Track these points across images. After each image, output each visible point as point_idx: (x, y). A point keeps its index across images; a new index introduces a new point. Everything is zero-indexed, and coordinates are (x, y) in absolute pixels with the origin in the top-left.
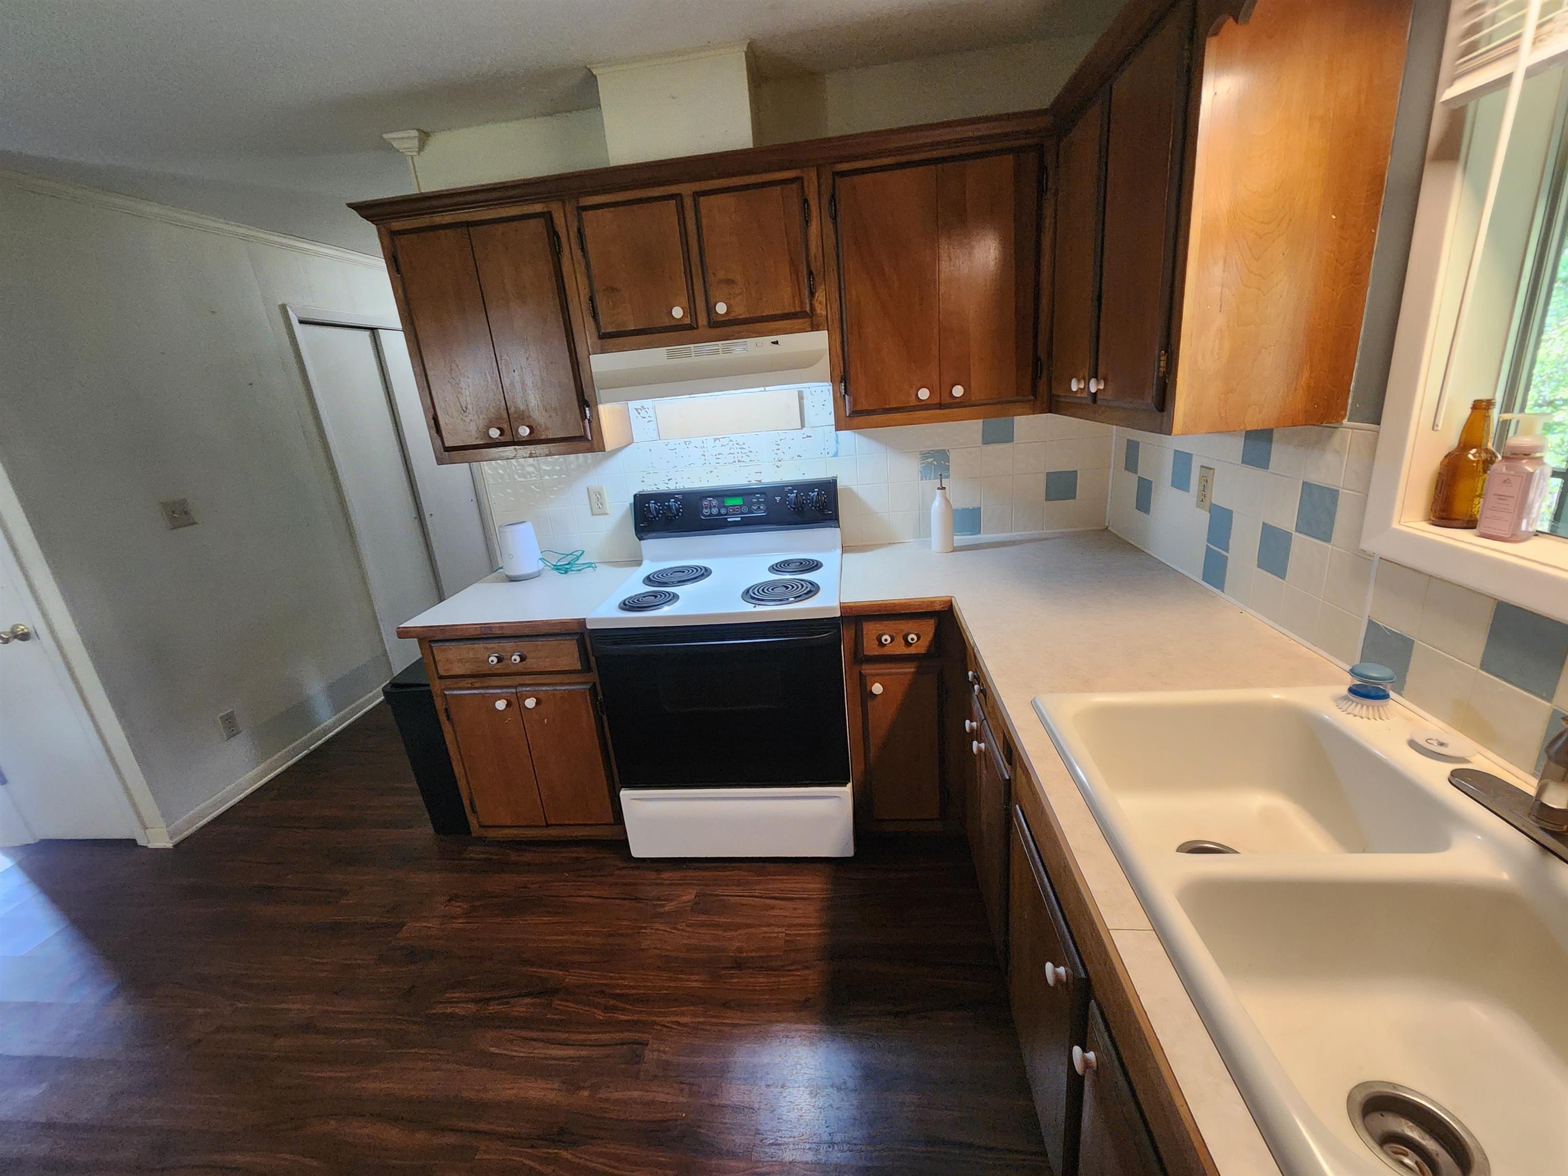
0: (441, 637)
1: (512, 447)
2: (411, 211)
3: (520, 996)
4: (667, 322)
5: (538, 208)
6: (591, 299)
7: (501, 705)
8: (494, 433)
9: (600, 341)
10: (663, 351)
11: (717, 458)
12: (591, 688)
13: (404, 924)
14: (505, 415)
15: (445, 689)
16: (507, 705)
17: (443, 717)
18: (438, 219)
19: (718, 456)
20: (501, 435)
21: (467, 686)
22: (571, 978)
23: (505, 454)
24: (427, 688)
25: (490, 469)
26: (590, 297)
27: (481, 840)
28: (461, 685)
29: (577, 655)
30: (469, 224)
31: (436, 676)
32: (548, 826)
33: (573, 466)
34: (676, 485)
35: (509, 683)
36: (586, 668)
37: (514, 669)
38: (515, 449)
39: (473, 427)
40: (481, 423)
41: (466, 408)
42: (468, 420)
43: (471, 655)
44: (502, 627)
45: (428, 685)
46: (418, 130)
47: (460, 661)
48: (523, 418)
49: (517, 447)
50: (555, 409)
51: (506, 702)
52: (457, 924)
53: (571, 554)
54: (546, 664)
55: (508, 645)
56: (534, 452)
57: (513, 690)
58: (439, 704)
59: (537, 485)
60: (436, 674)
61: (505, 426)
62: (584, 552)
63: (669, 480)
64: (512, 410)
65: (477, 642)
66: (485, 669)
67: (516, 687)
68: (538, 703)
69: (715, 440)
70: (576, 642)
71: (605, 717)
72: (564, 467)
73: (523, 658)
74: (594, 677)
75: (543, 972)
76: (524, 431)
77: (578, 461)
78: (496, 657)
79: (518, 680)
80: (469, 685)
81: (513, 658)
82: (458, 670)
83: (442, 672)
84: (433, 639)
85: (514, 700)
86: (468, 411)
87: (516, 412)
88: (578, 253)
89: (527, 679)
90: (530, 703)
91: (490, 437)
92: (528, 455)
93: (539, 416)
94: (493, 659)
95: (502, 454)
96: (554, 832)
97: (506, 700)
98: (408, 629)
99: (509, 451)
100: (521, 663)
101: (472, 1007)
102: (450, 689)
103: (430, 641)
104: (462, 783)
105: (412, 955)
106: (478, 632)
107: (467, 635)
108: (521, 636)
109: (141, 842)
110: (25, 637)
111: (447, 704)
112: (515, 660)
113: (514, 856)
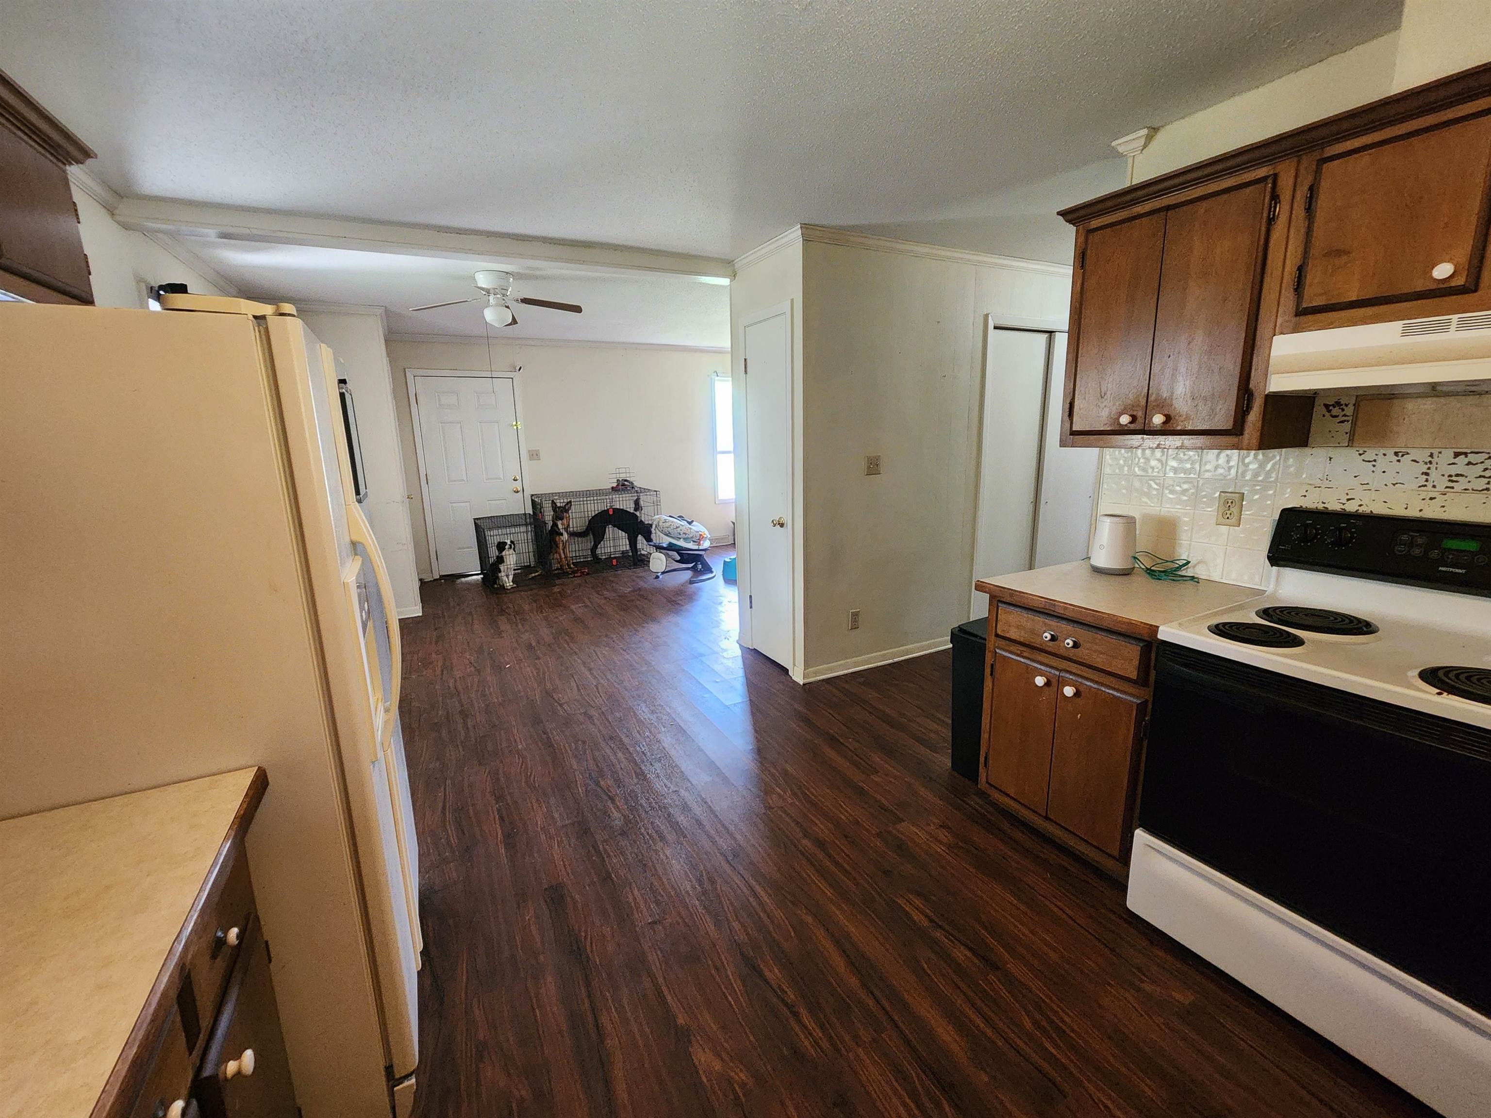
0: (1008, 600)
1: (1140, 436)
2: (1115, 206)
3: (966, 946)
4: (1420, 285)
5: (1262, 172)
6: (1300, 269)
7: (1040, 681)
8: (1125, 420)
9: (1294, 319)
10: (1398, 325)
11: (1450, 481)
12: (1140, 703)
13: (904, 821)
14: (1143, 402)
15: (998, 648)
16: (1045, 684)
17: (988, 671)
18: (1138, 209)
19: (1454, 478)
20: (1131, 423)
21: (1016, 651)
22: (1014, 967)
23: (1130, 443)
24: (983, 641)
25: (1111, 459)
26: (1301, 266)
27: (982, 794)
28: (1011, 648)
29: (1136, 662)
30: (1168, 208)
31: (994, 634)
32: (1047, 818)
33: (1208, 467)
34: (1359, 508)
35: (1054, 664)
36: (1142, 681)
37: (1062, 652)
38: (1143, 438)
39: (1105, 413)
40: (1115, 409)
41: (1105, 394)
42: (1102, 405)
43: (1029, 625)
44: (1066, 608)
45: (985, 639)
46: (1148, 128)
47: (1018, 627)
48: (1162, 405)
49: (1145, 436)
50: (1205, 399)
51: (1046, 680)
52: (940, 849)
53: (1172, 562)
54: (1099, 661)
55: (1064, 626)
56: (1163, 443)
57: (1057, 673)
58: (989, 659)
59: (1157, 481)
60: (994, 631)
61: (1140, 414)
62: (1188, 562)
63: (1348, 500)
64: (1152, 398)
65: (1038, 614)
66: (1037, 642)
67: (1060, 671)
68: (1077, 694)
69: (1457, 455)
70: (1139, 648)
71: (1145, 743)
72: (1197, 466)
73: (1076, 645)
74: (1147, 694)
75: (990, 940)
76: (1158, 420)
77: (1217, 460)
78: (1052, 635)
79: (1065, 665)
80: (1019, 652)
81: (1067, 641)
82: (1013, 634)
83: (999, 632)
84: (1002, 599)
85: (1054, 682)
86: (1105, 397)
87: (1156, 400)
88: (1299, 211)
89: (1074, 667)
90: (1069, 691)
91: (1120, 424)
92: (1155, 445)
93: (1181, 405)
94: (1047, 636)
95: (1126, 442)
96: (1050, 828)
97: (1047, 679)
98: (984, 584)
99: (1136, 439)
100: (1074, 650)
101: (926, 923)
102: (1001, 649)
103: (999, 601)
104: (985, 736)
105: (900, 847)
106: (1040, 606)
107: (1031, 604)
108: (1081, 623)
109: (790, 673)
110: (782, 525)
111: (995, 660)
112: (1068, 644)
113: (1006, 826)
